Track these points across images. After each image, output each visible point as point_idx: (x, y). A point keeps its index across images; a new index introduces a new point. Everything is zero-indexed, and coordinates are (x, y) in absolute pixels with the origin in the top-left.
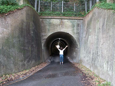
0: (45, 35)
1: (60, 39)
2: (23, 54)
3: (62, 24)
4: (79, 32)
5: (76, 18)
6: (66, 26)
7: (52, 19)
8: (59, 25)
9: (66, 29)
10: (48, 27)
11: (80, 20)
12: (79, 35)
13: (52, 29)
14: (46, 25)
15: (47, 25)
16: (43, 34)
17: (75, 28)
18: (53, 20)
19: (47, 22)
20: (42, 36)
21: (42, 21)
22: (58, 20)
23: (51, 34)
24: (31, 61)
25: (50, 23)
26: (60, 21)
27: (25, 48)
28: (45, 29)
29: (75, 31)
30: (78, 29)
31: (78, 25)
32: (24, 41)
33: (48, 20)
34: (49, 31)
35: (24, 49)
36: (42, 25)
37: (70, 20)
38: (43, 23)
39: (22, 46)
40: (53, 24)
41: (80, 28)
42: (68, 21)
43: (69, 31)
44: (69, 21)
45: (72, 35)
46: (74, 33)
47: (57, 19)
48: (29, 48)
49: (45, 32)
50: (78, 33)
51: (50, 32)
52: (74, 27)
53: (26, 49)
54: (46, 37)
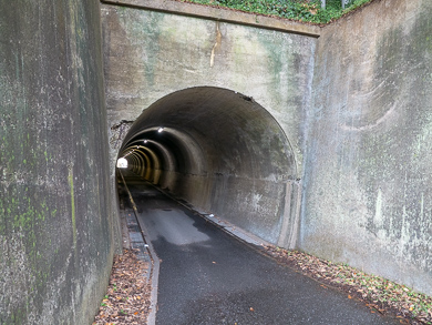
0: (126, 102)
1: (160, 130)
2: (28, 244)
3: (219, 46)
4: (298, 94)
5: (287, 26)
6: (240, 63)
7: (167, 16)
8: (207, 52)
9: (240, 76)
10: (143, 57)
11: (306, 39)
12: (299, 109)
13: (169, 68)
14: (136, 47)
15: (139, 42)
16: (118, 93)
17: (283, 74)
18: (176, 22)
19: (141, 28)
20: (113, 102)
21: (112, 18)
22: (201, 25)
23: (162, 95)
24: (83, 282)
25: (157, 37)
26: (209, 28)
27: (39, 182)
28: (129, 67)
29: (284, 90)
30: (294, 82)
31: (297, 61)
32: (32, 115)
33: (144, 16)
34: (150, 76)
35: (30, 190)
36: (114, 43)
37: (261, 31)
38: (117, 28)
39: (14, 166)
40: (176, 46)
41: (303, 76)
42: (249, 38)
43: (256, 85)
44: (255, 38)
45: (268, 109)
46: (277, 99)
47: (193, 20)
48: (66, 182)
49: (129, 83)
50: (297, 102)
51: (158, 86)
52: (277, 71)
53: (44, 192)
54: (133, 114)
